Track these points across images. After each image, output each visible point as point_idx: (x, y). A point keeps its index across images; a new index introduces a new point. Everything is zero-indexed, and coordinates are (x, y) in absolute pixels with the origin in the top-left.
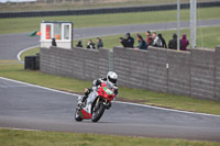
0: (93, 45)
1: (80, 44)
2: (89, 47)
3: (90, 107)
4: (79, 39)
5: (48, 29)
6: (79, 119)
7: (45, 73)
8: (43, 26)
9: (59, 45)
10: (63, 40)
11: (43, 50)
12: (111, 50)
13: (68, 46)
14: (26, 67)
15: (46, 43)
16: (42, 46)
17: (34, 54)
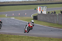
0: (53, 13)
1: (49, 13)
2: (51, 13)
3: (26, 29)
4: (49, 11)
5: (40, 8)
6: (25, 32)
7: (39, 21)
8: (39, 8)
9: (43, 13)
10: (44, 11)
11: (39, 14)
12: (58, 14)
13: (46, 13)
14: (34, 19)
15: (39, 12)
16: (38, 13)
17: (36, 15)
